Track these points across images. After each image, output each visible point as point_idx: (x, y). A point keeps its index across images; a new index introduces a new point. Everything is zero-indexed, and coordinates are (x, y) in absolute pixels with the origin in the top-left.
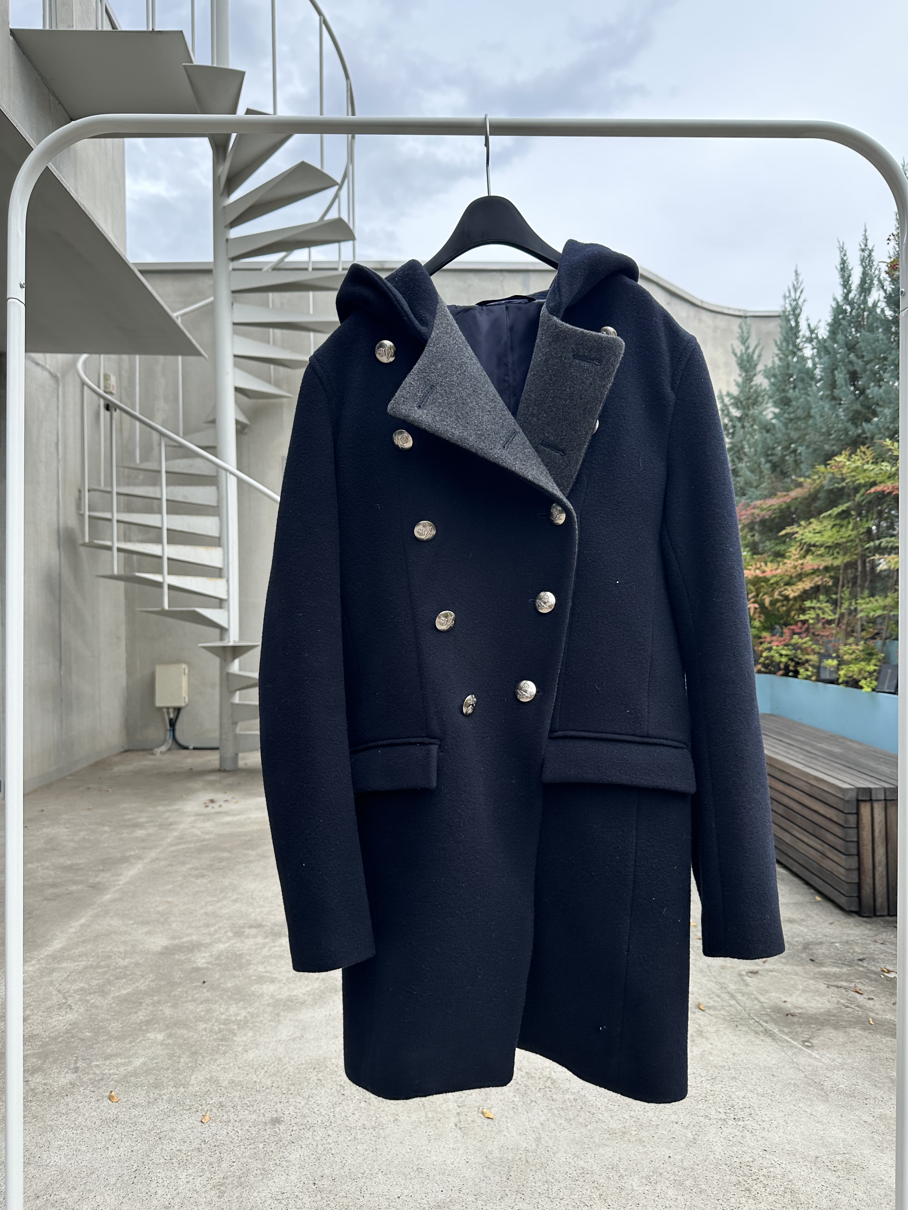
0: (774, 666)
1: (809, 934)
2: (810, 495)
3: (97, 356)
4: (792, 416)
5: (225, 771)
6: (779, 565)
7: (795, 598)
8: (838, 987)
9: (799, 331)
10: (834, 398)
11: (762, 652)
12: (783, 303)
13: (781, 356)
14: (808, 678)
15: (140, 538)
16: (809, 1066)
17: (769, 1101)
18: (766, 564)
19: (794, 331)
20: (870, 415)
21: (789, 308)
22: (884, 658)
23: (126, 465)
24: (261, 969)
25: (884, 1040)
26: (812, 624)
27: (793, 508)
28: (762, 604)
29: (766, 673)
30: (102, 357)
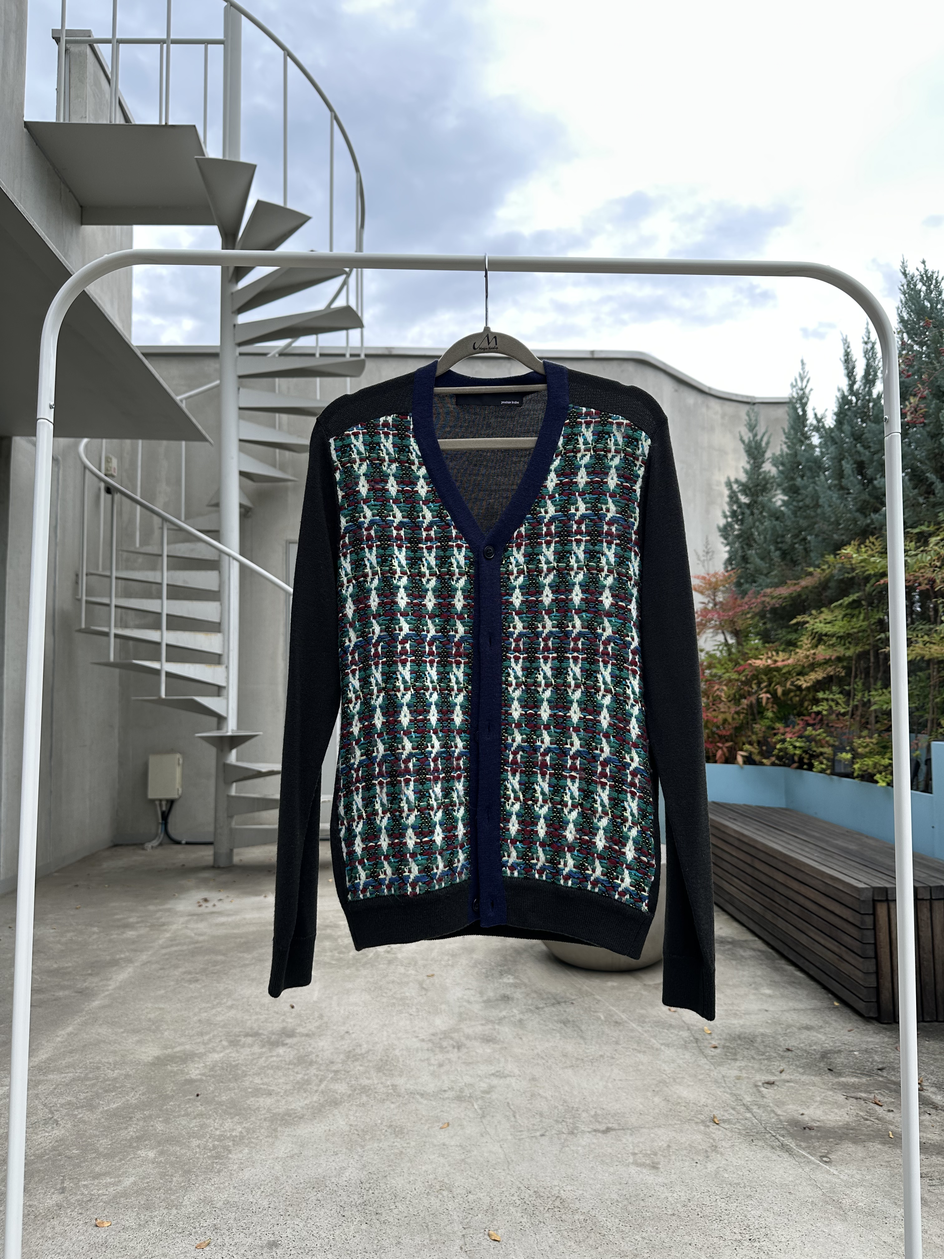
0: (788, 759)
1: (827, 1042)
2: (820, 584)
3: (99, 440)
4: (801, 504)
5: (219, 868)
6: (790, 655)
7: (808, 688)
8: (857, 1098)
9: (807, 420)
10: (842, 488)
11: (776, 743)
12: (790, 390)
13: (789, 444)
14: (822, 771)
15: (137, 623)
16: (827, 1182)
17: (786, 1220)
18: (777, 653)
19: (799, 421)
20: (879, 506)
21: (795, 395)
23: (125, 549)
24: (257, 1080)
26: (825, 716)
27: (804, 597)
28: (774, 694)
29: (780, 765)
30: (104, 441)
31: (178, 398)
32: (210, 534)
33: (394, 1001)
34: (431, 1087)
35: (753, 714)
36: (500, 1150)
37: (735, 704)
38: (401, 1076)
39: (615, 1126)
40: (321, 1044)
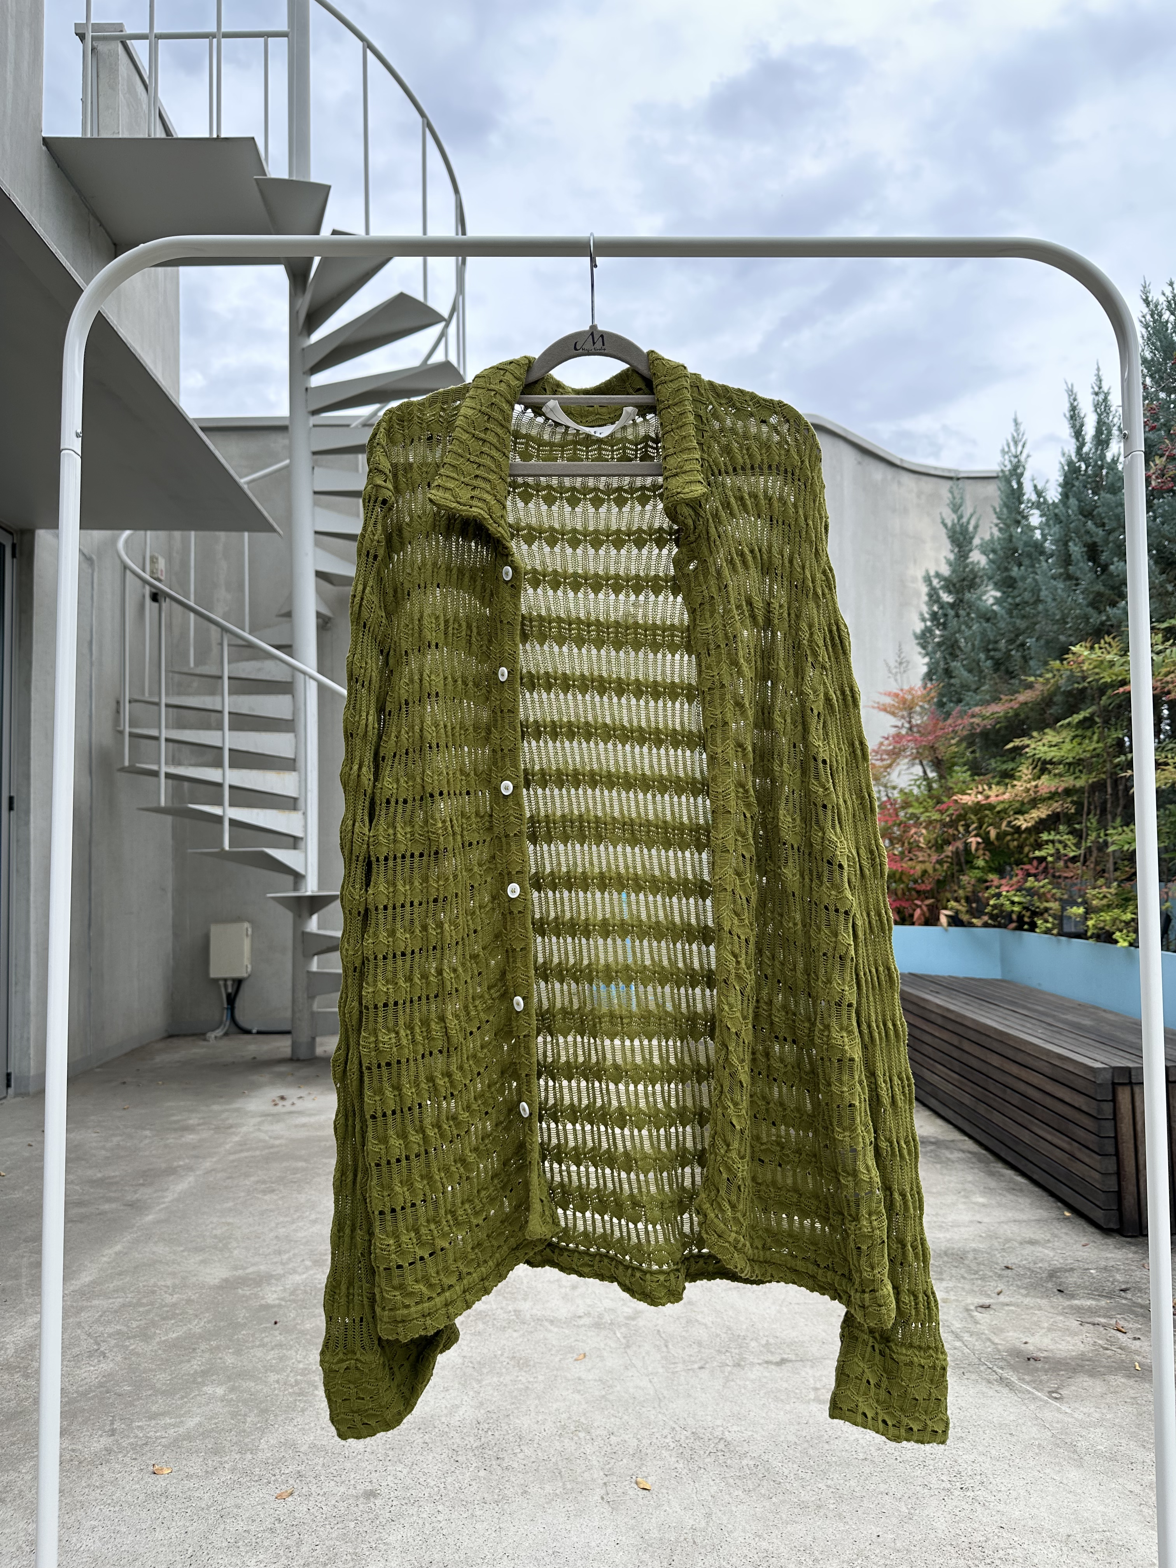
0: (1003, 918)
1: (1056, 1258)
2: (1043, 700)
3: (142, 533)
4: (1018, 600)
5: (298, 1060)
6: (1006, 789)
7: (1029, 830)
8: (1094, 1325)
9: (1023, 495)
10: (1069, 577)
11: (988, 899)
12: (1002, 461)
13: (1002, 526)
14: (1048, 931)
15: (193, 762)
16: (1058, 1422)
17: (1007, 1467)
18: (990, 788)
19: (1017, 495)
20: (1118, 598)
21: (1007, 465)
23: (176, 669)
26: (1051, 863)
27: (1022, 716)
28: (986, 838)
29: (994, 926)
30: (149, 533)
31: (242, 481)
32: (282, 648)
34: (564, 1311)
35: (959, 864)
36: (649, 1385)
37: (936, 851)
38: (525, 1300)
39: (792, 1357)
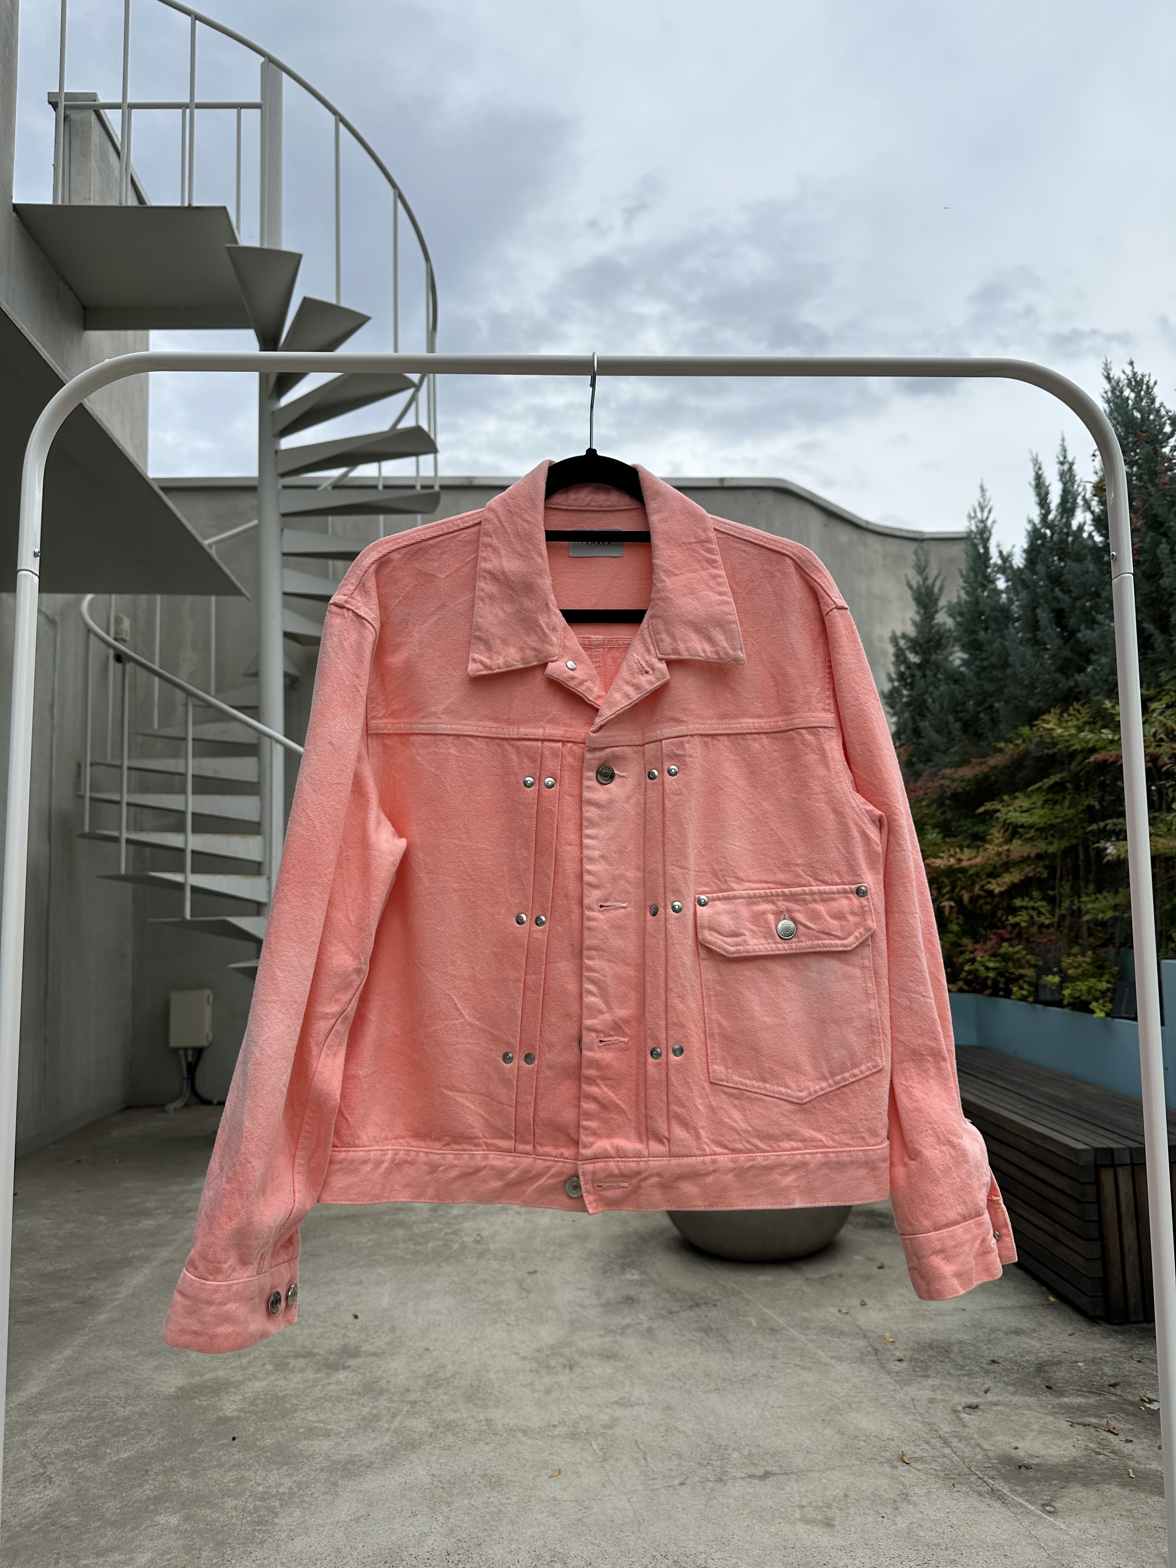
0: (979, 983)
1: (1042, 1350)
2: (1012, 762)
3: (107, 596)
4: (985, 663)
6: (978, 852)
7: (1001, 894)
8: (1084, 1425)
9: (990, 559)
10: (1036, 642)
11: (963, 964)
12: (968, 524)
13: (969, 589)
14: (1023, 999)
15: (156, 825)
16: (1053, 1540)
18: (962, 850)
19: (980, 560)
20: (1084, 664)
21: (974, 529)
22: (1119, 972)
23: (140, 731)
24: (311, 1417)
25: (1149, 1500)
26: (1024, 928)
27: (993, 779)
28: (959, 901)
29: (970, 992)
30: (114, 597)
31: (206, 543)
32: (247, 711)
33: (486, 1306)
34: (536, 1422)
36: (628, 1506)
38: (497, 1407)
39: (776, 1469)
40: (393, 1365)
